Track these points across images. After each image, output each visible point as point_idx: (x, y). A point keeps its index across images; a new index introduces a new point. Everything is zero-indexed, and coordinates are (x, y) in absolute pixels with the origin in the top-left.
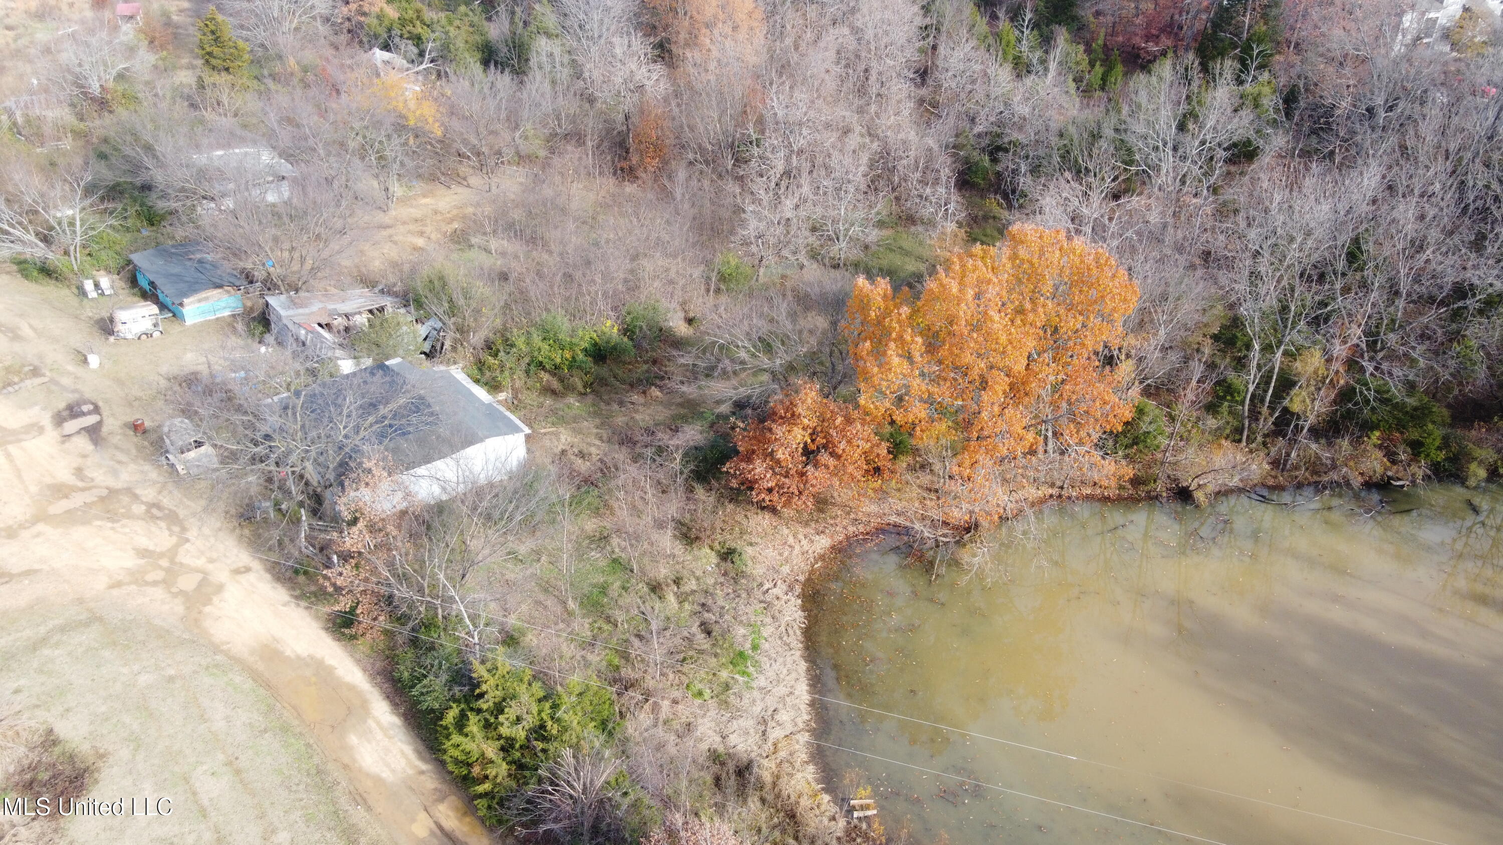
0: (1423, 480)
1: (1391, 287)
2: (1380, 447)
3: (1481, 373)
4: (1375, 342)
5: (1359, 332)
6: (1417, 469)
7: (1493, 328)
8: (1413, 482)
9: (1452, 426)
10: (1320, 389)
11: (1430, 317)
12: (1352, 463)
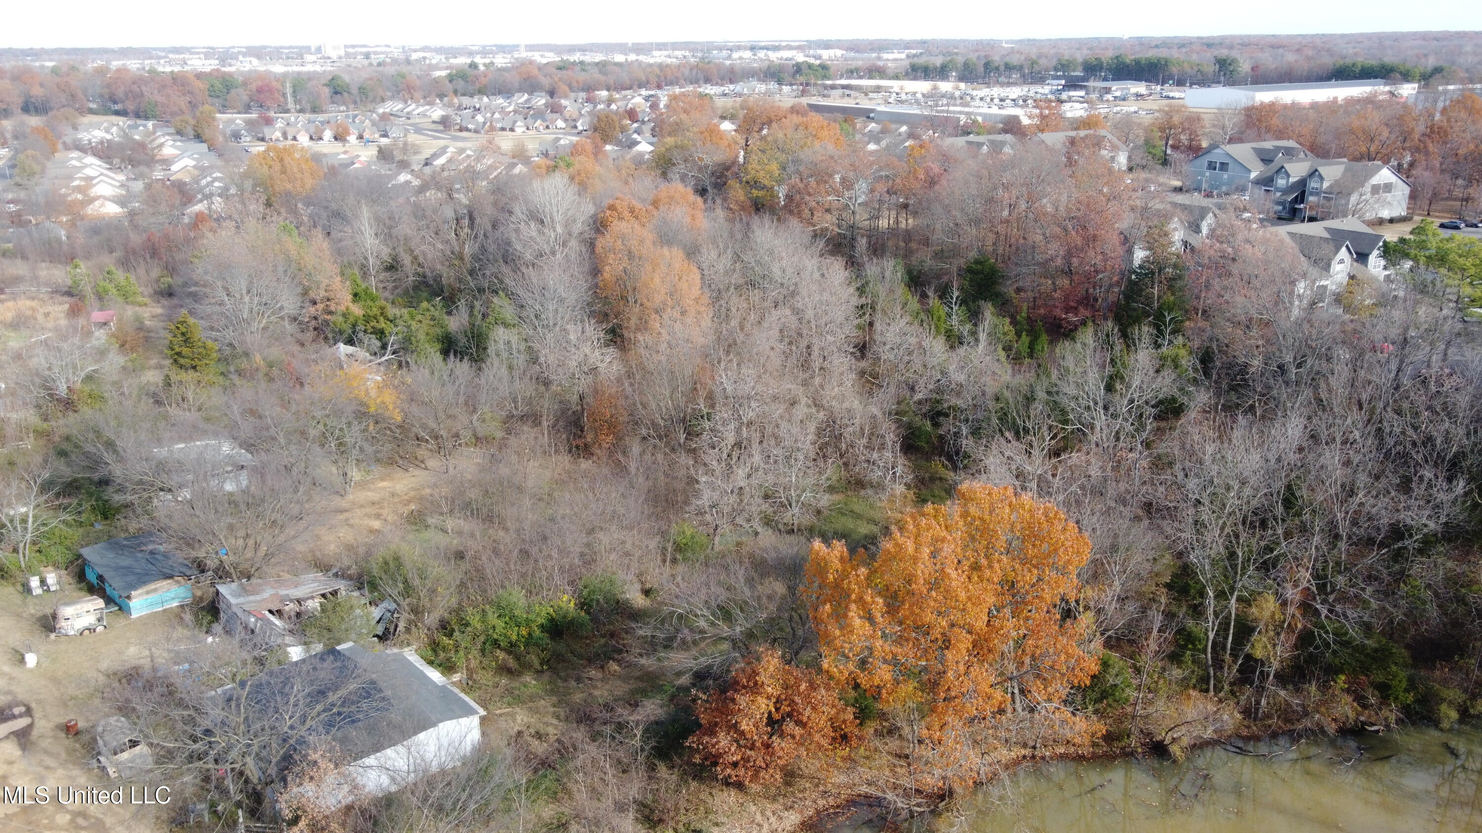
0: (1397, 724)
1: (1330, 531)
2: (1348, 691)
3: (1433, 611)
4: (1325, 585)
5: (1308, 575)
6: (1388, 713)
7: (1435, 566)
8: (1387, 726)
9: (1414, 666)
10: (1278, 634)
11: (1372, 558)
12: (1323, 709)
